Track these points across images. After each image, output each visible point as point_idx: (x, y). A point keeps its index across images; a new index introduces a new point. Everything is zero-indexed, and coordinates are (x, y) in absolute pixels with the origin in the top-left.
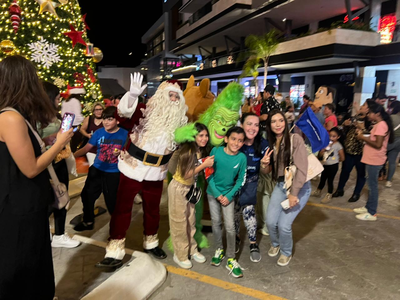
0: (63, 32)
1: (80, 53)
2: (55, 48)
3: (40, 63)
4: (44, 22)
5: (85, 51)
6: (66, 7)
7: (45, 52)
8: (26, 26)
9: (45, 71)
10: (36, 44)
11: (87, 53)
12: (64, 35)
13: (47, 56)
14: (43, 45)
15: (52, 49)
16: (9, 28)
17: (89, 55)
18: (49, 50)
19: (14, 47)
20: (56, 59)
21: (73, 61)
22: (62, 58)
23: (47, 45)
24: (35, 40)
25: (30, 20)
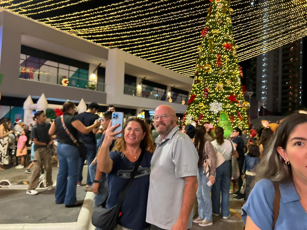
0: (226, 97)
1: (235, 106)
2: (221, 104)
3: (213, 112)
4: (217, 94)
5: (238, 104)
6: (230, 85)
7: (216, 107)
8: (210, 96)
9: (215, 115)
10: (213, 103)
11: (239, 105)
12: (226, 99)
13: (217, 108)
14: (216, 103)
15: (219, 105)
16: (203, 98)
17: (240, 106)
18: (218, 106)
19: (204, 106)
20: (221, 109)
21: (229, 110)
22: (223, 109)
23: (217, 103)
24: (213, 102)
25: (212, 93)
